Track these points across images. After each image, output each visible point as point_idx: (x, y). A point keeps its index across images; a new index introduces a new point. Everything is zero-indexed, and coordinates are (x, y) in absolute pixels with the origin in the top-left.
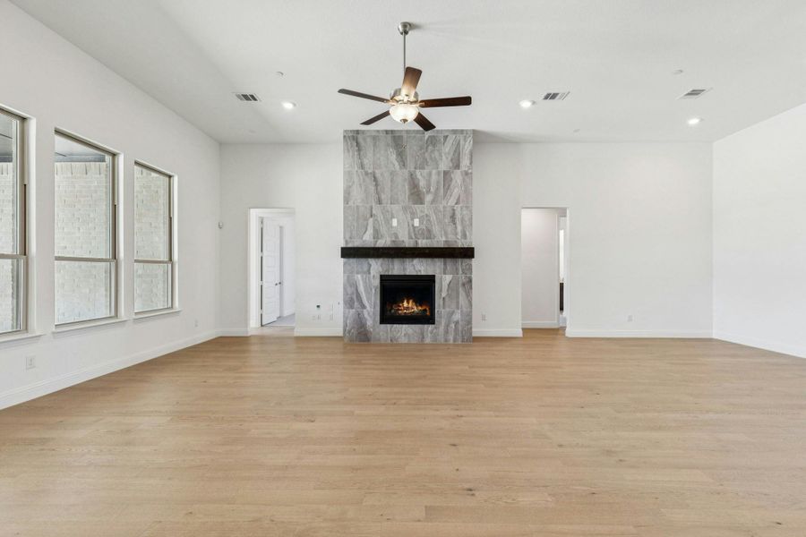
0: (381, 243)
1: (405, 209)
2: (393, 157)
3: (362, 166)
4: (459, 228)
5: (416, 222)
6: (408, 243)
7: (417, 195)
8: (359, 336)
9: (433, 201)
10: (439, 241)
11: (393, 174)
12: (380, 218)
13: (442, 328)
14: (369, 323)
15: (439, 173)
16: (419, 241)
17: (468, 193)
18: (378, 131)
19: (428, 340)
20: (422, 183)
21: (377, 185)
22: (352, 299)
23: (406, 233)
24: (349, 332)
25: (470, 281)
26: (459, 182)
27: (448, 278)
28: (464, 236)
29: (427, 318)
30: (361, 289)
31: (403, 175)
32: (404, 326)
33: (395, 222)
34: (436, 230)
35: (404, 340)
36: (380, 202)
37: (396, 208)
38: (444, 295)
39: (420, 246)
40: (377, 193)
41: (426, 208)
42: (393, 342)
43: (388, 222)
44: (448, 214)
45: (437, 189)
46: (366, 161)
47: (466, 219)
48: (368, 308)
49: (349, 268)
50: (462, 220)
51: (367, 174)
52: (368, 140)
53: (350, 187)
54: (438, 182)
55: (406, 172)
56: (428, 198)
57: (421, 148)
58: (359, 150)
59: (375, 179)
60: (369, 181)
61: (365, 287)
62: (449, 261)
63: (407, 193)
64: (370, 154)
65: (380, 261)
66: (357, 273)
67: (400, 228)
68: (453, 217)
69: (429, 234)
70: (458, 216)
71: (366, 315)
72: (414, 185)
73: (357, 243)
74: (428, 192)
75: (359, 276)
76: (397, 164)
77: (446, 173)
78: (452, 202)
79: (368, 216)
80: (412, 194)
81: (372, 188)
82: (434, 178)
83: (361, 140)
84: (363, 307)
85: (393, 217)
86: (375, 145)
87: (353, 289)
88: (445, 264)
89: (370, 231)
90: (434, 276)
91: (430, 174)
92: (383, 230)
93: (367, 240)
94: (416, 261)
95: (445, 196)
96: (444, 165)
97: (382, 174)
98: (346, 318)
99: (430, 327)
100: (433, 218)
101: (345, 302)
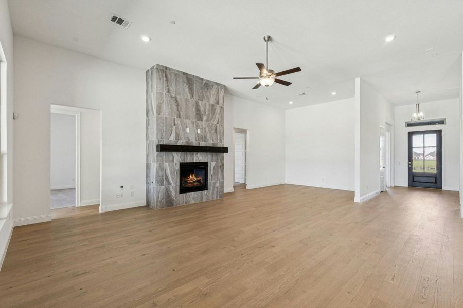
0: (180, 143)
1: (193, 123)
2: (187, 90)
3: (169, 91)
4: (219, 137)
5: (199, 131)
6: (195, 144)
7: (199, 116)
8: (169, 203)
9: (207, 120)
10: (209, 143)
11: (187, 100)
12: (180, 126)
13: (211, 192)
14: (173, 194)
15: (210, 104)
16: (201, 142)
17: (222, 118)
18: (178, 71)
19: (204, 199)
20: (202, 109)
21: (178, 105)
22: (162, 180)
23: (194, 137)
24: (160, 202)
25: (223, 165)
26: (218, 111)
27: (214, 164)
28: (221, 141)
29: (203, 186)
30: (168, 172)
31: (192, 101)
32: (193, 193)
33: (188, 130)
34: (208, 136)
35: (192, 202)
36: (179, 116)
37: (188, 121)
38: (212, 173)
39: (201, 145)
40: (178, 110)
41: (203, 124)
42: (187, 204)
43: (184, 130)
44: (214, 129)
45: (209, 114)
46: (171, 89)
47: (221, 132)
48: (173, 185)
49: (160, 158)
51: (172, 97)
52: (173, 75)
53: (161, 103)
54: (209, 110)
55: (194, 100)
56: (205, 118)
57: (201, 88)
58: (167, 80)
59: (177, 102)
60: (173, 102)
61: (171, 173)
62: (214, 154)
63: (194, 114)
64: (174, 84)
65: (179, 154)
66: (166, 162)
67: (190, 134)
68: (216, 130)
69: (205, 140)
70: (218, 130)
71: (171, 190)
72: (198, 109)
73: (165, 142)
74: (205, 114)
75: (167, 164)
76: (189, 95)
77: (213, 105)
78: (215, 122)
79: (173, 124)
80: (197, 114)
81: (175, 107)
82: (207, 107)
83: (168, 74)
84: (170, 184)
85: (187, 127)
86: (176, 80)
87: (163, 172)
88: (212, 155)
89: (174, 135)
90: (207, 163)
91: (205, 104)
92: (181, 134)
93: (172, 140)
94: (199, 154)
95: (212, 118)
96: (212, 101)
97: (181, 99)
98: (158, 193)
99: (205, 192)
100: (207, 129)
101: (158, 182)
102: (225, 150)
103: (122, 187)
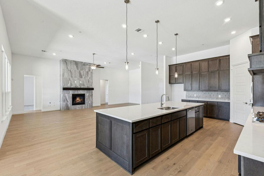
0: (72, 87)
1: (78, 79)
2: (75, 67)
3: (67, 68)
4: (90, 84)
5: (81, 82)
6: (79, 87)
7: (81, 76)
8: (67, 109)
9: (85, 78)
10: (86, 86)
11: (75, 71)
12: (72, 80)
13: (86, 105)
14: (69, 105)
15: (86, 72)
16: (81, 86)
17: (92, 76)
18: (71, 60)
19: (83, 108)
20: (82, 74)
21: (71, 73)
22: (65, 100)
24: (64, 108)
25: (92, 95)
26: (90, 74)
27: (88, 94)
28: (91, 85)
29: (83, 103)
30: (67, 97)
31: (77, 71)
32: (78, 105)
33: (76, 82)
34: (85, 84)
35: (78, 109)
36: (72, 77)
37: (76, 79)
38: (87, 98)
39: (82, 87)
40: (71, 75)
41: (83, 79)
42: (75, 109)
43: (74, 82)
44: (88, 81)
45: (85, 75)
46: (68, 67)
47: (92, 82)
48: (69, 102)
49: (64, 92)
50: (91, 82)
51: (69, 70)
52: (69, 62)
53: (64, 73)
54: (86, 74)
55: (78, 71)
56: (83, 77)
57: (82, 66)
58: (67, 64)
59: (71, 72)
60: (69, 72)
61: (68, 97)
62: (88, 91)
63: (79, 75)
64: (69, 66)
65: (72, 91)
66: (66, 94)
67: (77, 83)
68: (89, 81)
69: (84, 85)
70: (90, 81)
71: (68, 104)
72: (80, 74)
73: (66, 87)
74: (83, 76)
75: (67, 95)
76: (76, 68)
77: (87, 72)
78: (89, 78)
79: (69, 80)
80: (80, 76)
81: (70, 74)
82: (85, 72)
83: (67, 62)
84: (68, 102)
85: (75, 81)
86: (71, 64)
87: (65, 98)
88: (87, 91)
89: (69, 84)
90: (85, 94)
91: (84, 71)
92: (73, 83)
93: (69, 86)
94: (81, 91)
95: (87, 77)
96: (87, 70)
97: (72, 71)
98: (63, 105)
99: (84, 105)
100: (85, 81)
101: (63, 101)
102: (93, 89)
103: (50, 103)
